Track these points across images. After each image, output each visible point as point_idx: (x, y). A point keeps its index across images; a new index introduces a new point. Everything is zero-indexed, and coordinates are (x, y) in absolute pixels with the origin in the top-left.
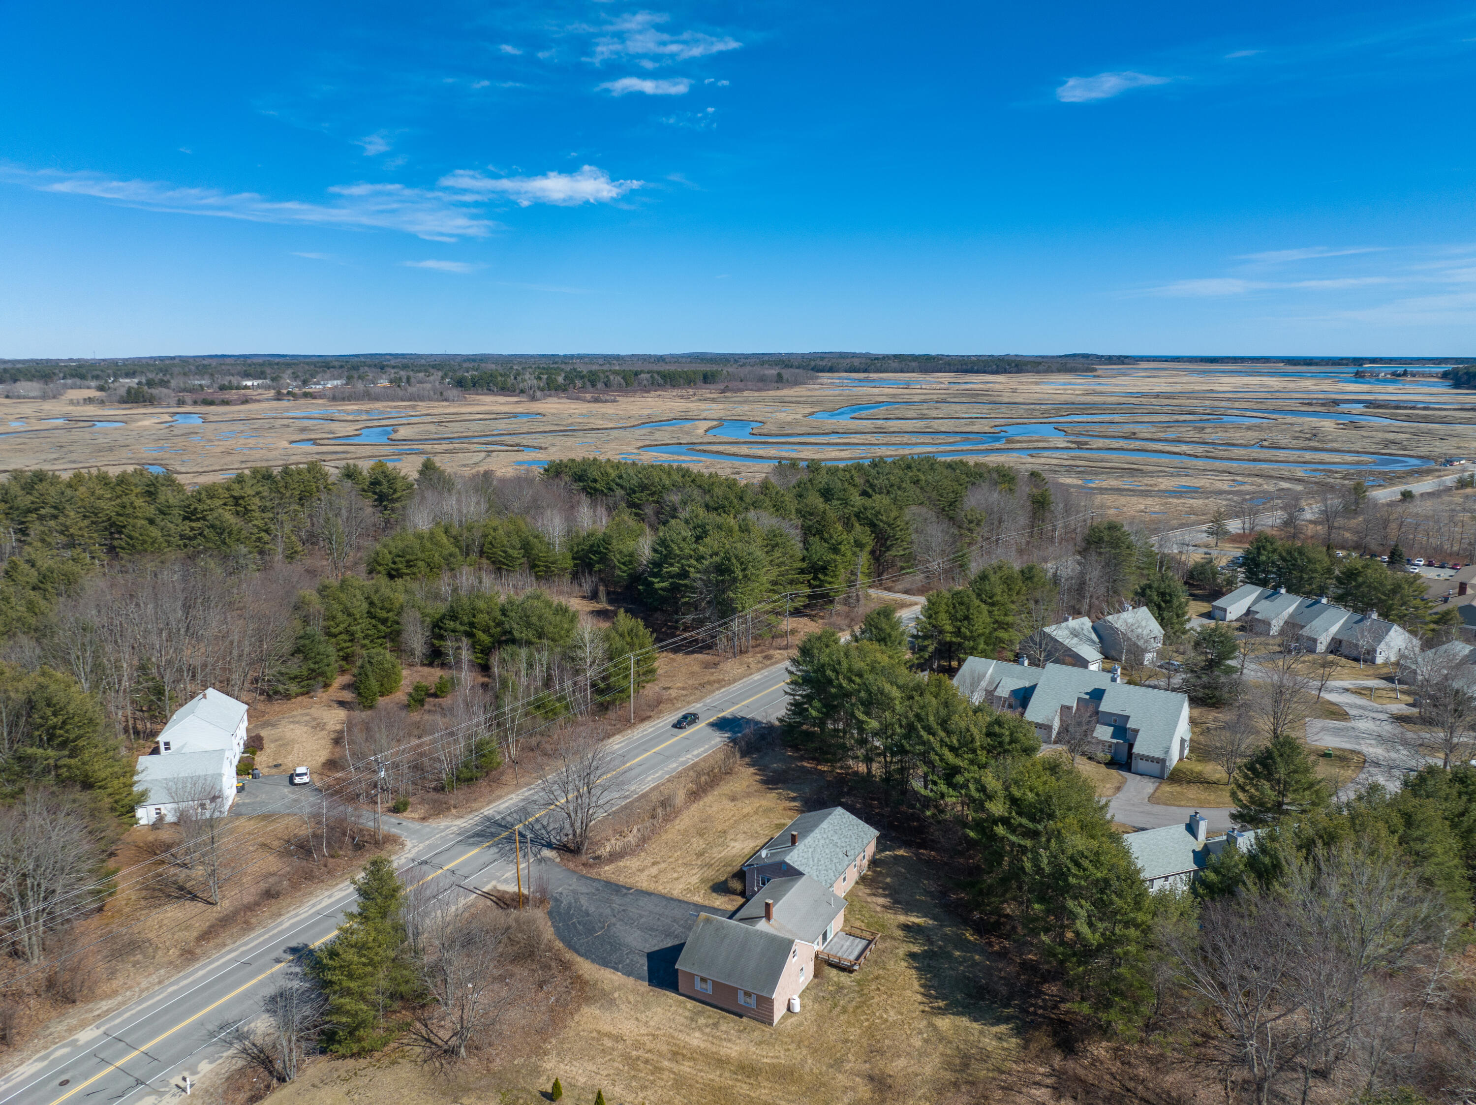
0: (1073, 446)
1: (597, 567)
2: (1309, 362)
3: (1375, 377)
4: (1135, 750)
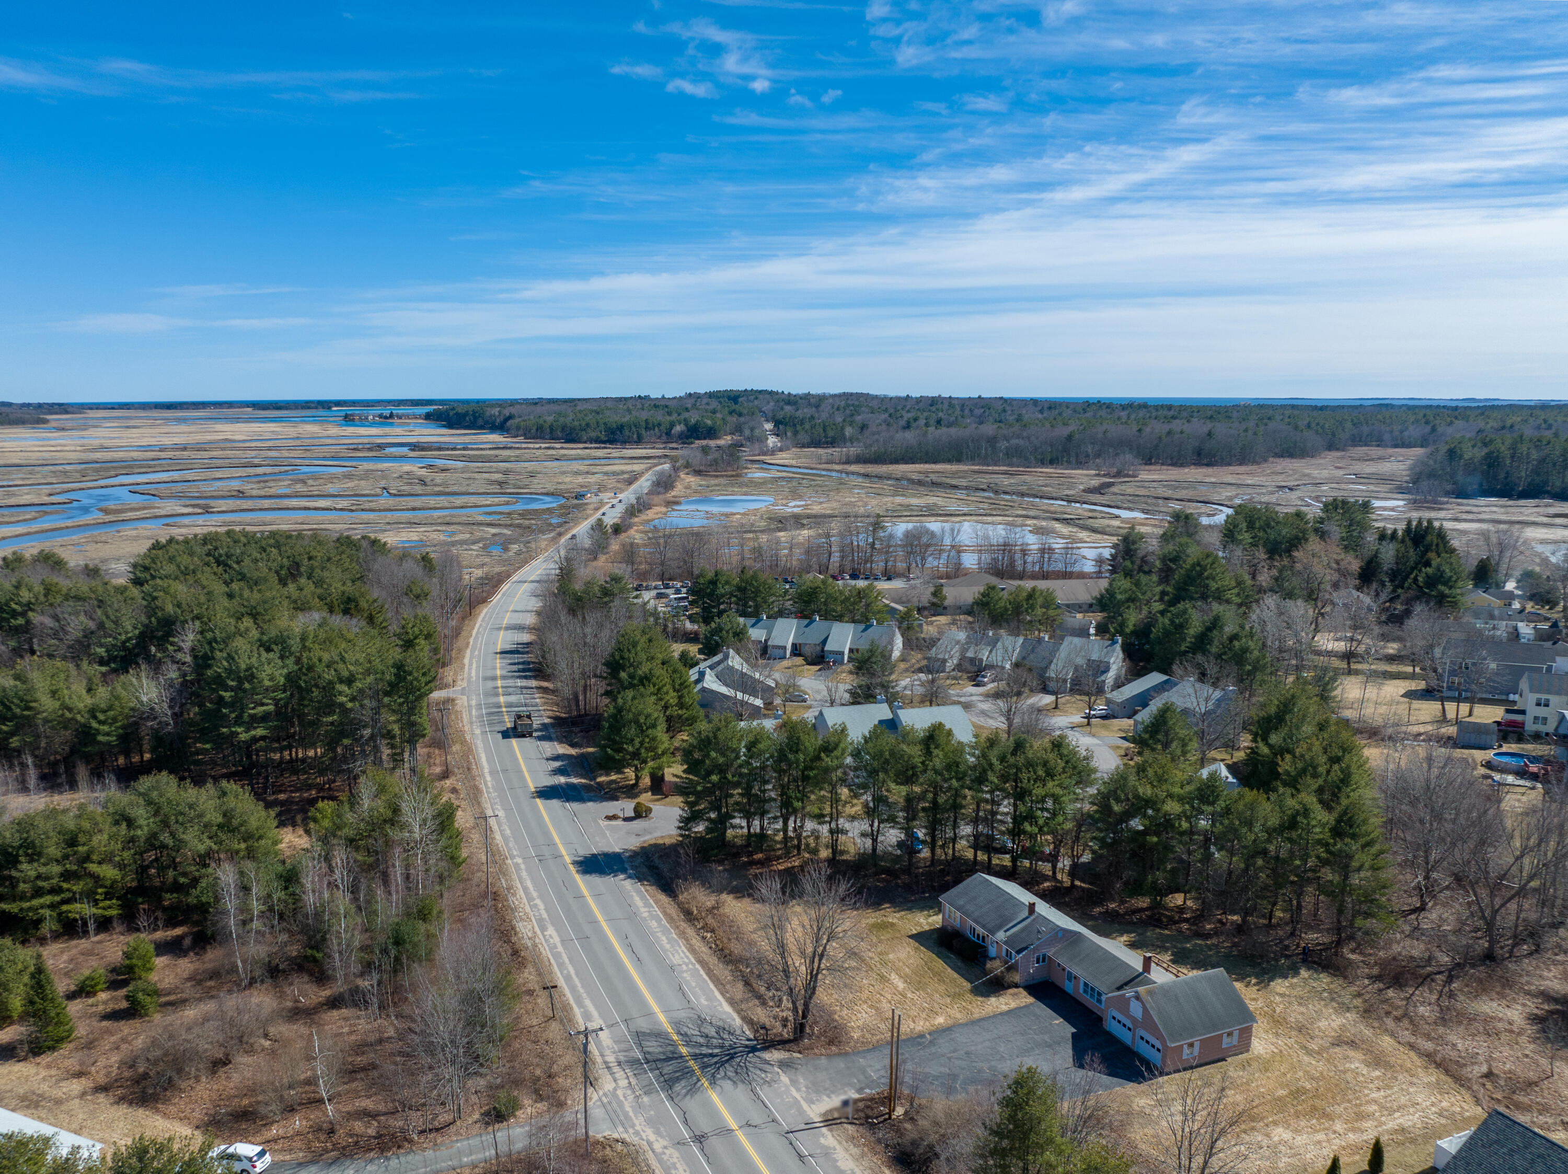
0: (200, 511)
2: (230, 405)
3: (363, 421)
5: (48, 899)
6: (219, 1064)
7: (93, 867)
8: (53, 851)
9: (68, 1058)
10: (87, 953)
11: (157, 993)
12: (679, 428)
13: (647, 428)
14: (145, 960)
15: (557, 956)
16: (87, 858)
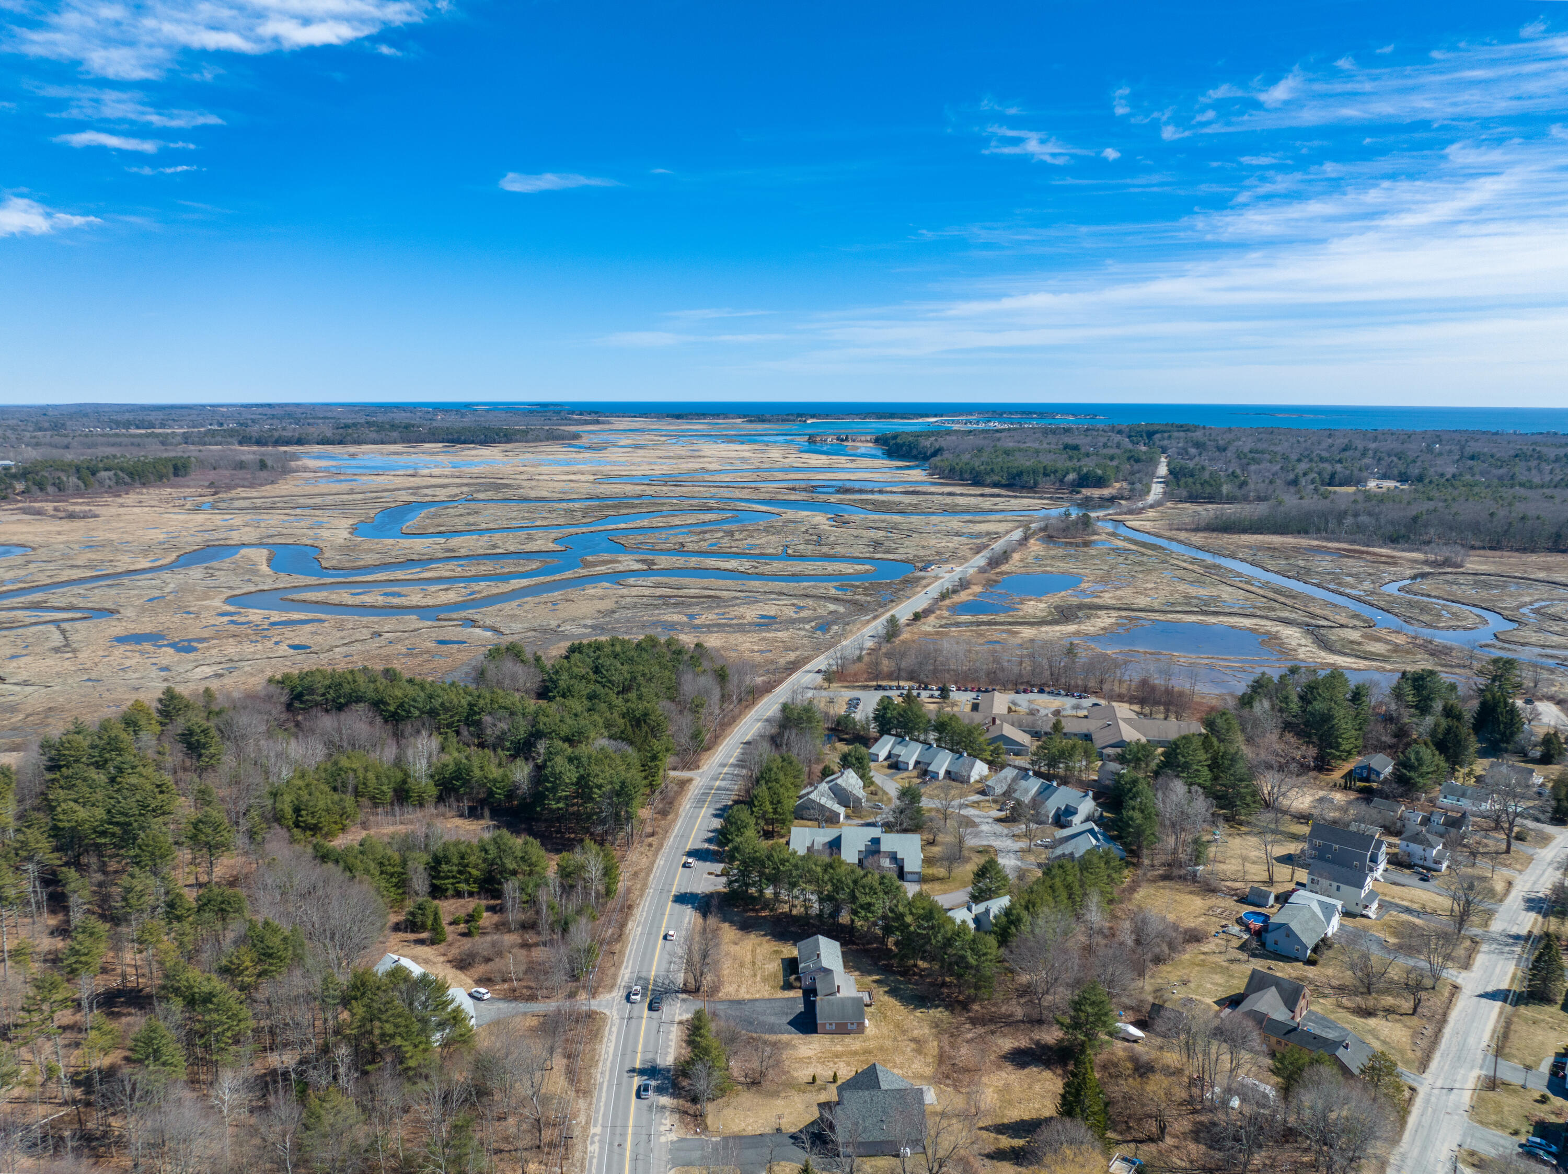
1: (462, 790)
4: (906, 869)
5: (451, 881)
6: (488, 960)
7: (469, 869)
8: (455, 860)
9: (442, 947)
10: (463, 906)
11: (478, 928)
12: (1071, 477)
13: (1046, 474)
14: (479, 914)
15: (634, 939)
16: (467, 866)
